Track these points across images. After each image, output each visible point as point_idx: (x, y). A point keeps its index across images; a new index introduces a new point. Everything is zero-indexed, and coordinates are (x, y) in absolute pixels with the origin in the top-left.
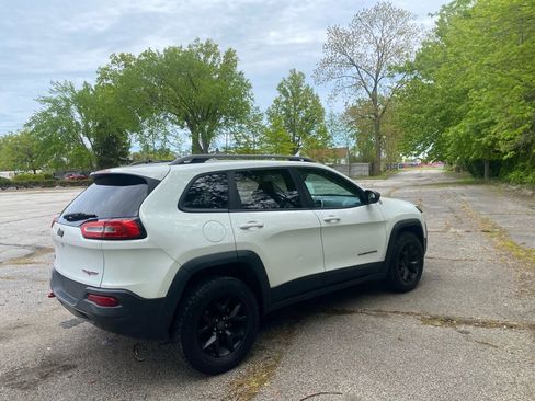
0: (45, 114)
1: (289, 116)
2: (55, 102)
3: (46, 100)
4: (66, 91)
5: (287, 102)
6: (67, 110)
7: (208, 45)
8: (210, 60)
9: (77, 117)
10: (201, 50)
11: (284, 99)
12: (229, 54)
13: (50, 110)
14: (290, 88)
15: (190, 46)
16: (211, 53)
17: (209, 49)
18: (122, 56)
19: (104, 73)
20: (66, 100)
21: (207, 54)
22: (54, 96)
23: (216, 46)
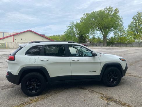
0: (68, 30)
1: (136, 27)
2: (70, 27)
3: (68, 27)
4: (73, 24)
5: (136, 22)
6: (73, 29)
7: (110, 8)
8: (110, 12)
9: (75, 30)
10: (108, 10)
11: (135, 21)
12: (116, 10)
13: (69, 29)
14: (137, 18)
15: (104, 9)
16: (110, 10)
17: (110, 9)
18: (86, 14)
19: (82, 19)
20: (73, 26)
21: (109, 11)
22: (70, 26)
23: (112, 8)
